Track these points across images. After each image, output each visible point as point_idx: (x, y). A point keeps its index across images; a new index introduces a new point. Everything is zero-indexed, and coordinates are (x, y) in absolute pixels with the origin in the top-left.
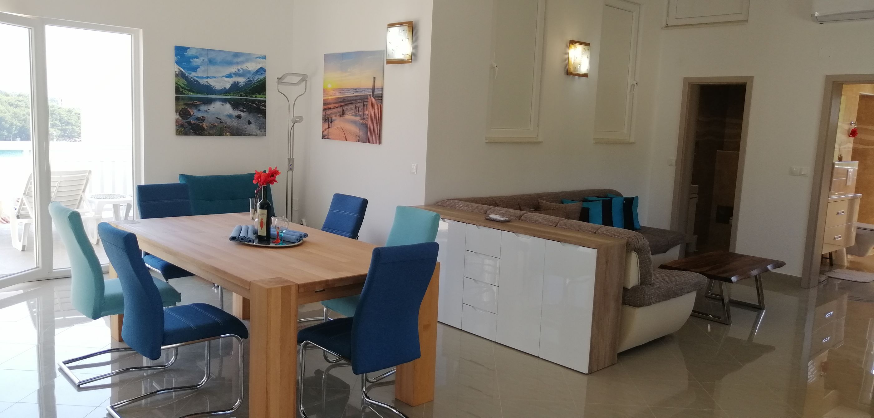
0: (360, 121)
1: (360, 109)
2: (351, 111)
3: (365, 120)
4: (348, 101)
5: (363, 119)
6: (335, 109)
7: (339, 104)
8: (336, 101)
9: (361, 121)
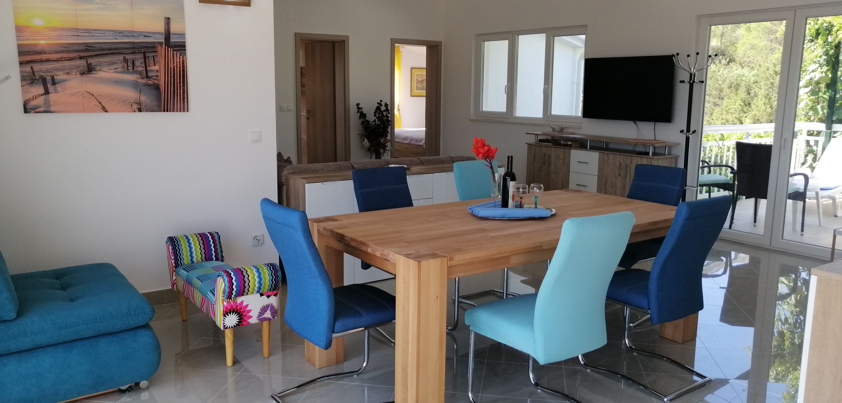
0: (140, 80)
1: (137, 63)
2: (114, 65)
3: (152, 79)
4: (103, 50)
5: (147, 77)
6: (64, 62)
7: (75, 55)
8: (63, 49)
9: (144, 81)
